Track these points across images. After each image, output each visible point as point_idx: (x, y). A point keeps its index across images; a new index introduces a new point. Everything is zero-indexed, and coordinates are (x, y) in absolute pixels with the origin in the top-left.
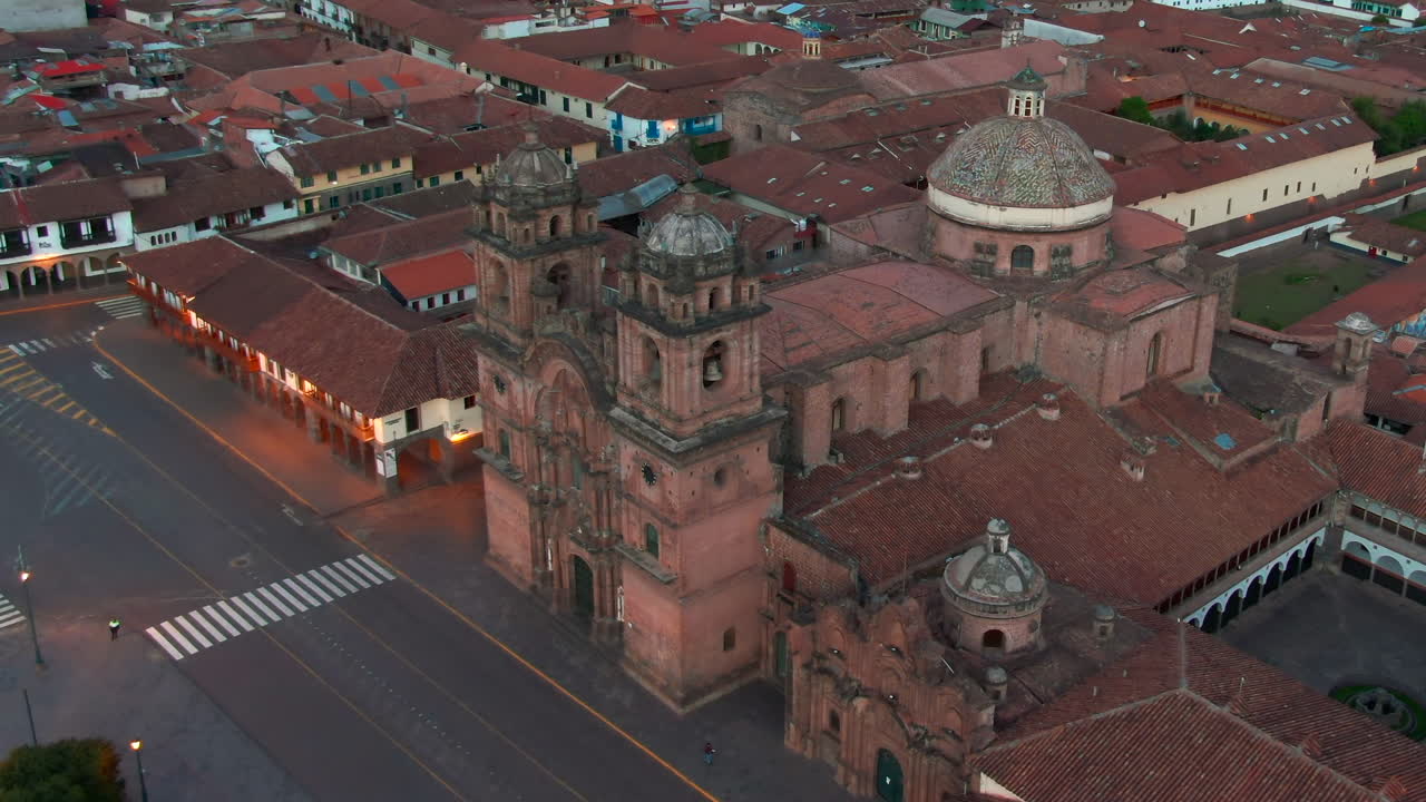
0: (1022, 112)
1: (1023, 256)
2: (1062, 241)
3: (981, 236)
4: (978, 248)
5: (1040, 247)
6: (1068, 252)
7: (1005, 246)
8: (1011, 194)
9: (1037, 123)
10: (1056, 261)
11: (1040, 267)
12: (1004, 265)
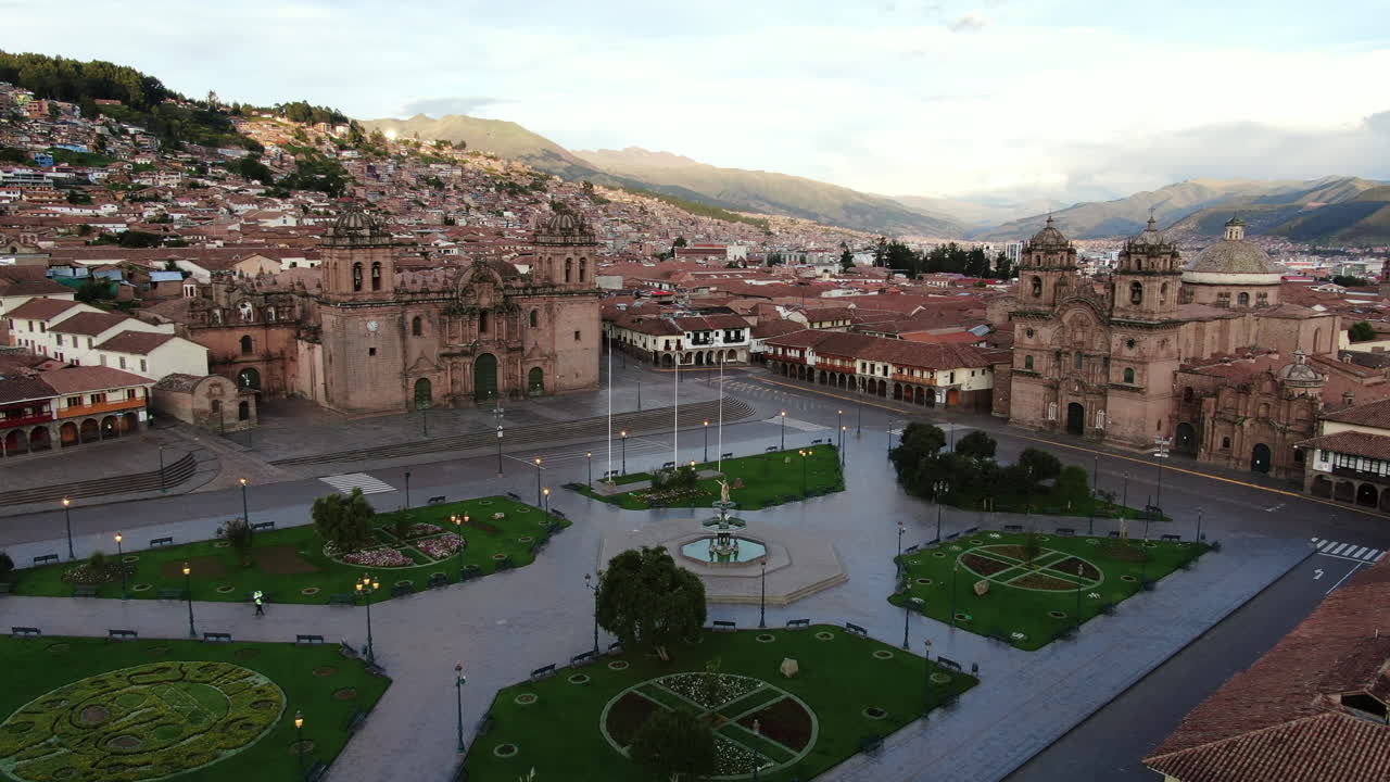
0: (1234, 237)
1: (1244, 297)
2: (1262, 290)
3: (1223, 290)
4: (1221, 295)
5: (1252, 293)
6: (1265, 296)
7: (1235, 292)
8: (1236, 268)
9: (1240, 241)
10: (1260, 300)
11: (1252, 303)
12: (1234, 302)
